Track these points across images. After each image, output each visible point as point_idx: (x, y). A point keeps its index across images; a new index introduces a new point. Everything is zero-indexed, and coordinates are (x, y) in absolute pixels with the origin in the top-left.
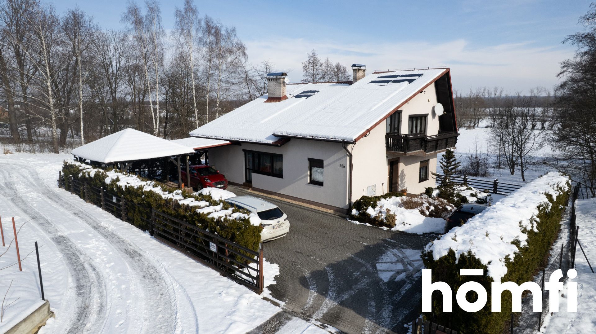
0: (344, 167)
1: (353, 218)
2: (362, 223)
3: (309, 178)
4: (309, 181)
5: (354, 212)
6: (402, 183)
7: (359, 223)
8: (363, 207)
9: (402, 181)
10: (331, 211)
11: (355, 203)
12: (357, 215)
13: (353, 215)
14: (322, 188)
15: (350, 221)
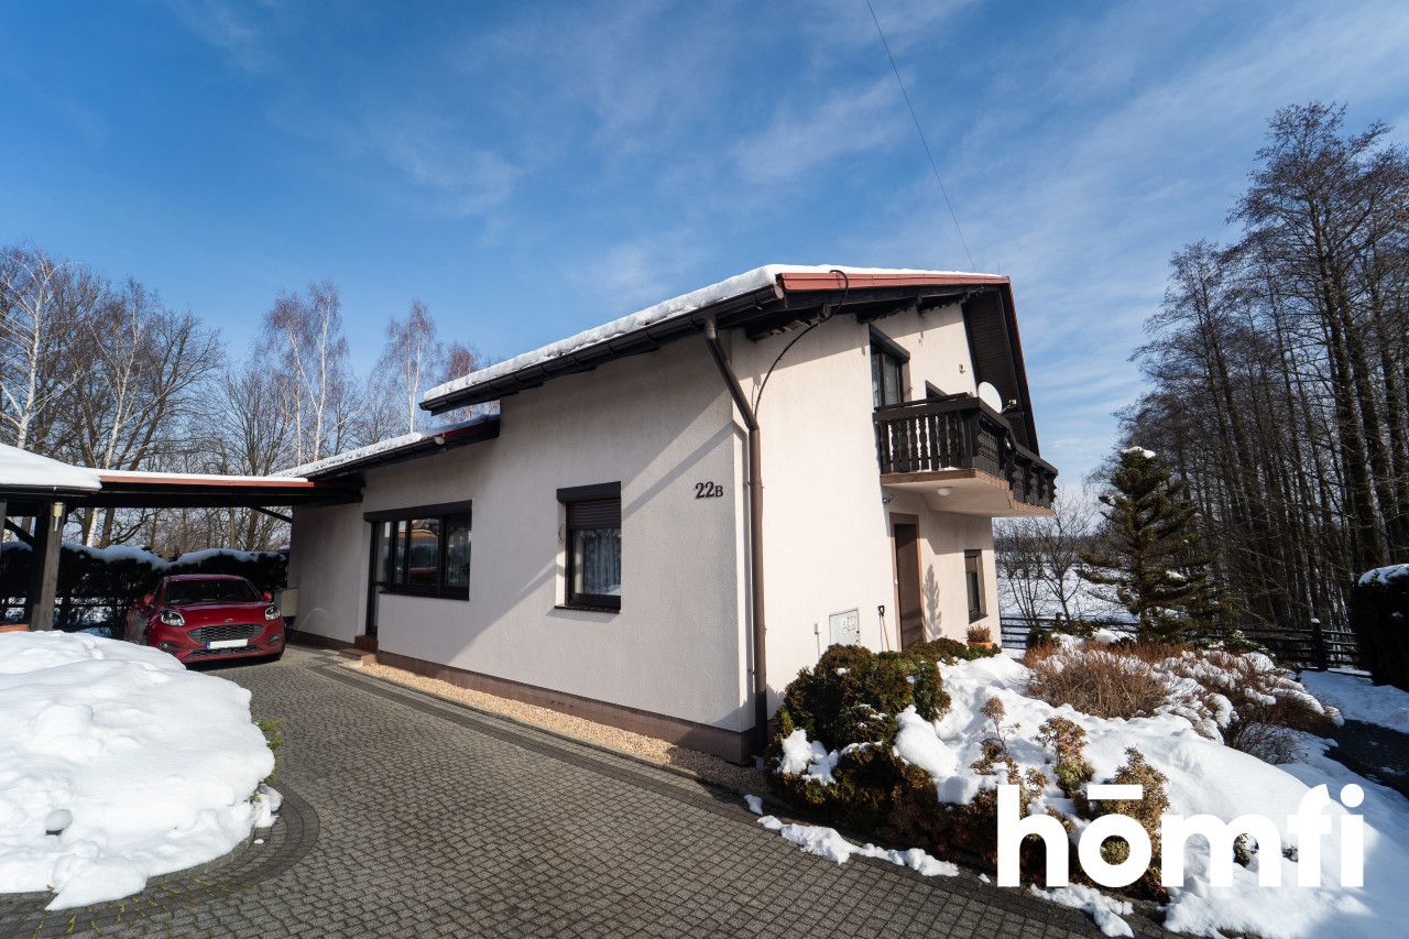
0: (719, 492)
1: (794, 800)
2: (872, 851)
3: (560, 581)
4: (560, 599)
5: (798, 751)
6: (933, 618)
7: (850, 848)
8: (863, 716)
9: (933, 605)
10: (656, 750)
11: (791, 689)
12: (823, 776)
13: (797, 781)
14: (615, 622)
15: (772, 822)
